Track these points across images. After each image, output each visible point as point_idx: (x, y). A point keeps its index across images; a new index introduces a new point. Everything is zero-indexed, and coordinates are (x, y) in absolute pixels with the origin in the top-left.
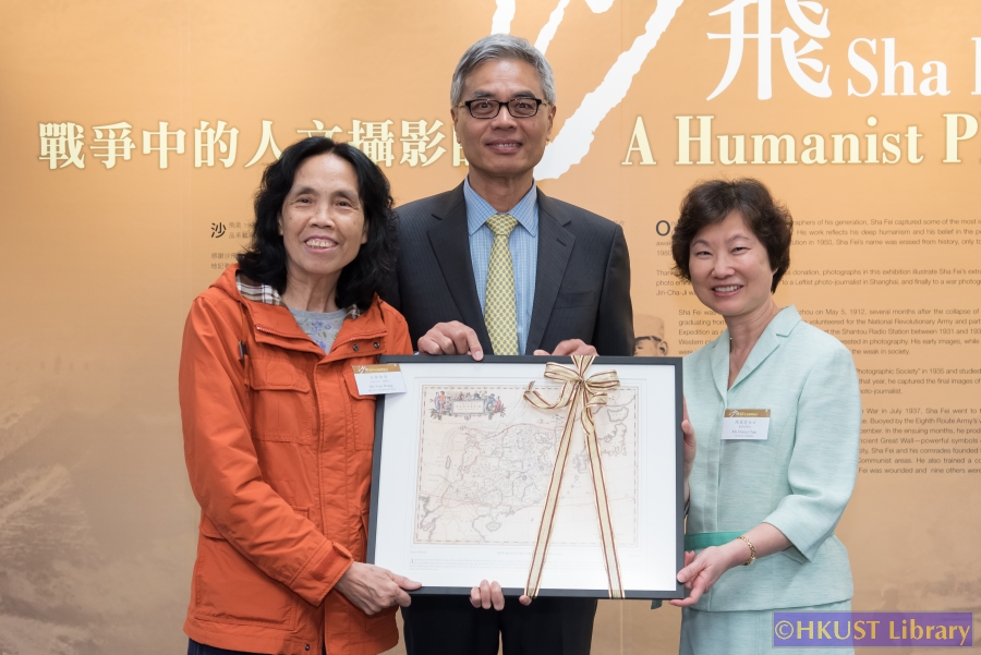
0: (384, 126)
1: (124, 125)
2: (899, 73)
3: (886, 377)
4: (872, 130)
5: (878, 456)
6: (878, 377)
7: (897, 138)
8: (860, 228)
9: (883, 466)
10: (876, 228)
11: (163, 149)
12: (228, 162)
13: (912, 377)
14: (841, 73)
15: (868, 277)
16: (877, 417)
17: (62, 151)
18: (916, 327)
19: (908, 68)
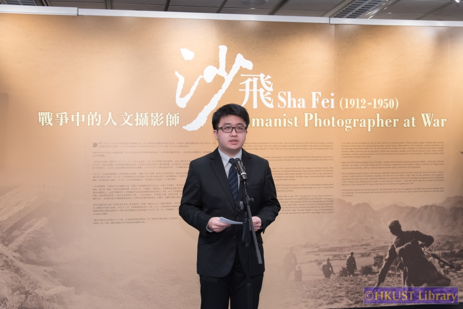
0: (146, 114)
1: (65, 113)
2: (292, 102)
3: (289, 187)
4: (285, 117)
5: (287, 209)
6: (287, 187)
7: (292, 120)
8: (282, 145)
9: (289, 212)
10: (286, 145)
11: (78, 120)
12: (98, 125)
13: (296, 186)
14: (276, 101)
15: (284, 159)
16: (287, 198)
17: (46, 120)
18: (297, 173)
19: (294, 100)
